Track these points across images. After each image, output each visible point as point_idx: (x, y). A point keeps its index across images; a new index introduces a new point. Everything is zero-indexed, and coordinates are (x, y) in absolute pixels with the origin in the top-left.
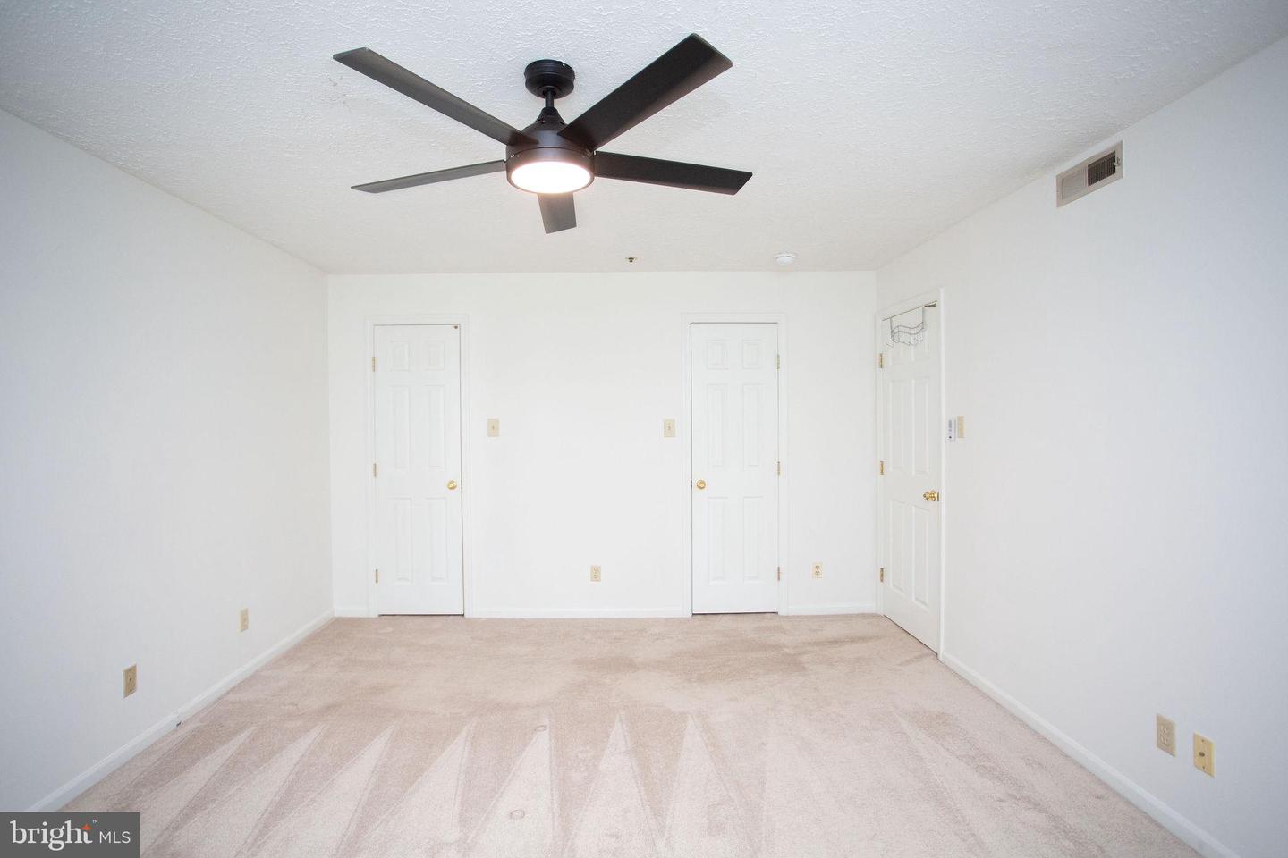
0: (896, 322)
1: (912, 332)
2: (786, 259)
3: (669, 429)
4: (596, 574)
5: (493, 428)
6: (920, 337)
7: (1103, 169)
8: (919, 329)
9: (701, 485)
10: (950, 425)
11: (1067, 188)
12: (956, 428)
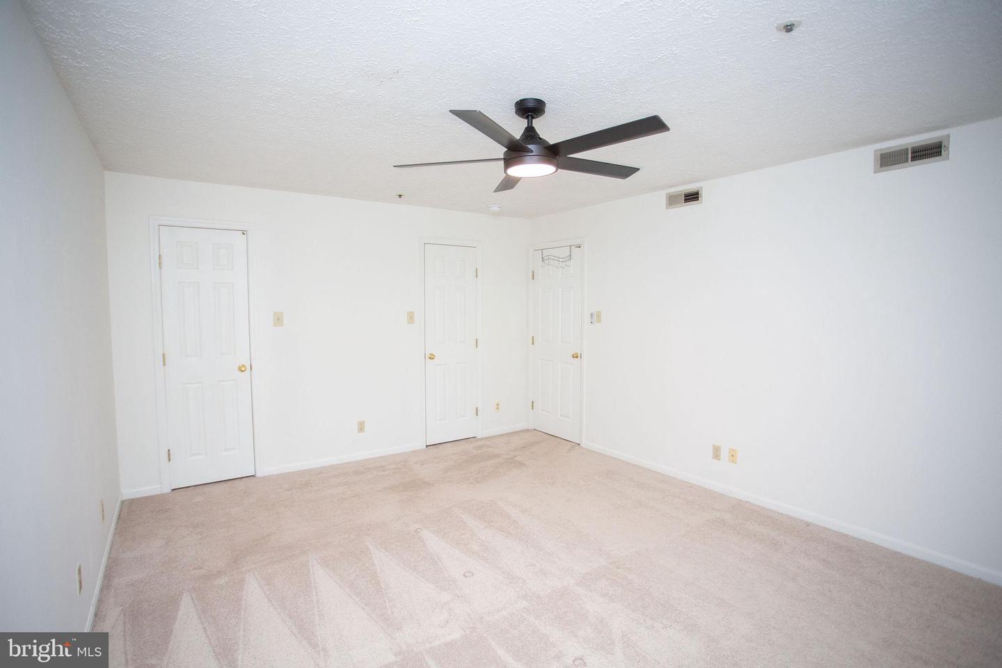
0: (546, 253)
1: (560, 260)
2: (496, 209)
3: (411, 318)
4: (361, 427)
5: (278, 319)
6: (568, 263)
7: (692, 197)
8: (568, 259)
9: (432, 357)
10: (592, 315)
11: (672, 200)
12: (596, 317)
